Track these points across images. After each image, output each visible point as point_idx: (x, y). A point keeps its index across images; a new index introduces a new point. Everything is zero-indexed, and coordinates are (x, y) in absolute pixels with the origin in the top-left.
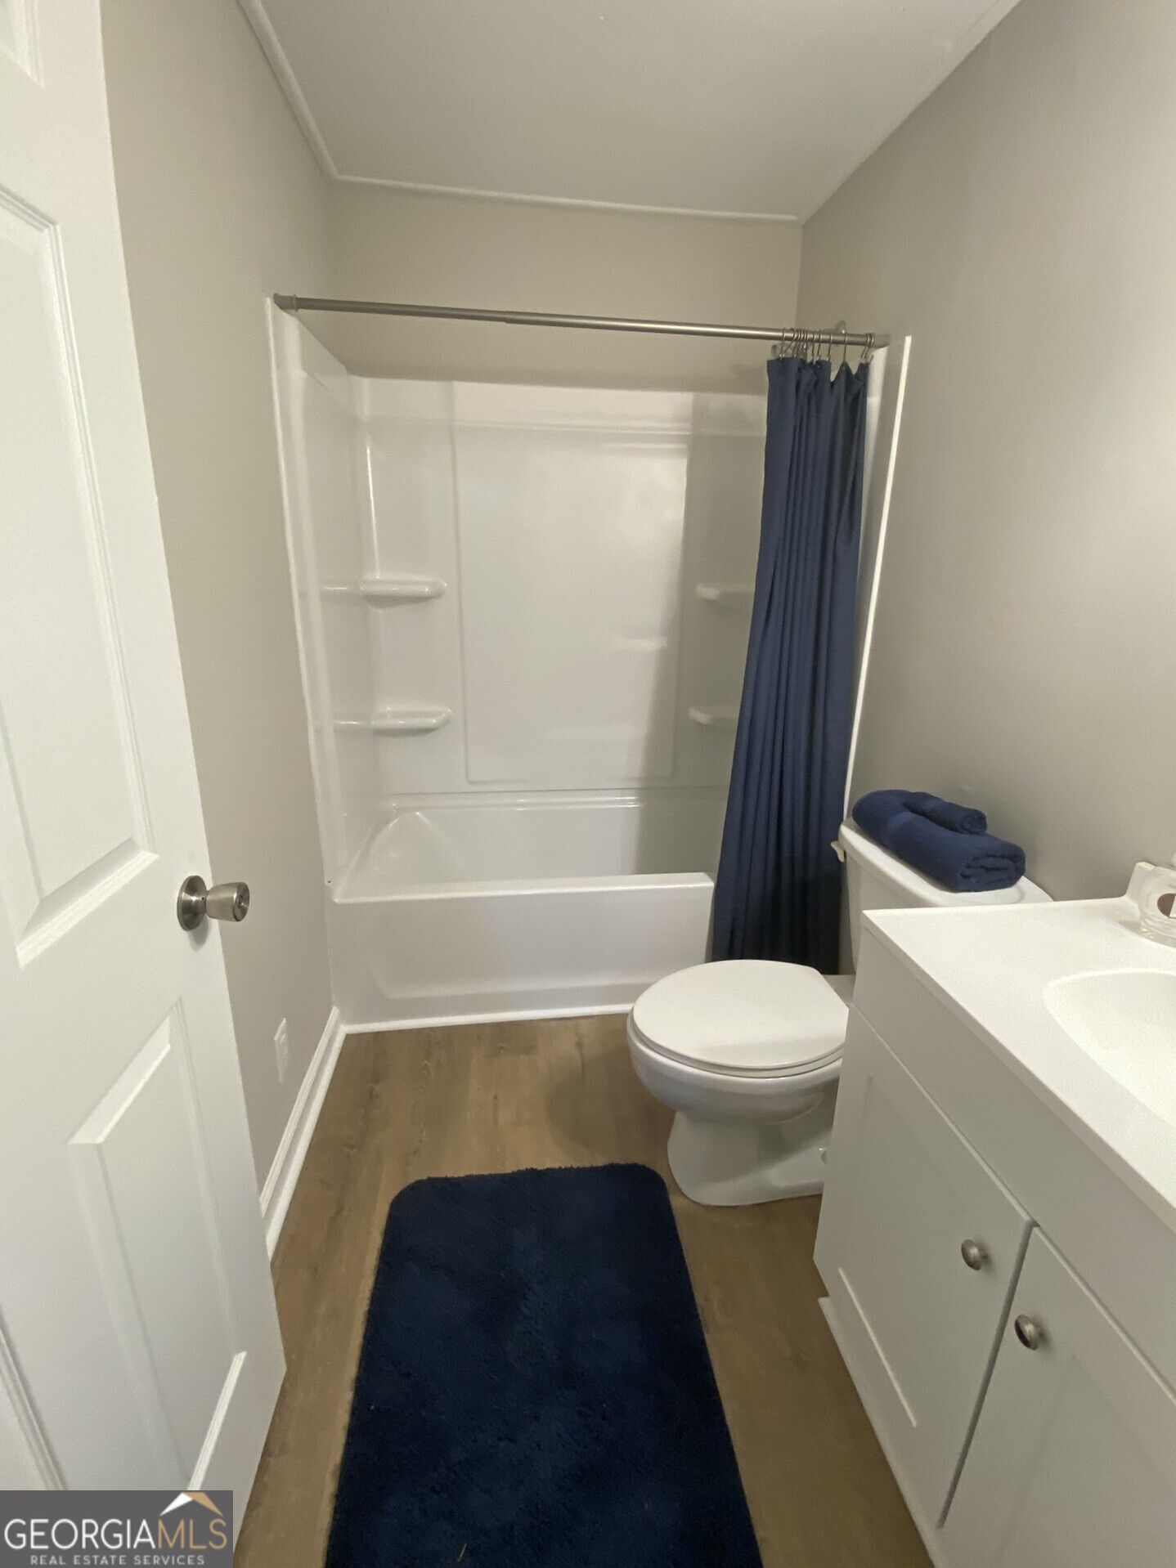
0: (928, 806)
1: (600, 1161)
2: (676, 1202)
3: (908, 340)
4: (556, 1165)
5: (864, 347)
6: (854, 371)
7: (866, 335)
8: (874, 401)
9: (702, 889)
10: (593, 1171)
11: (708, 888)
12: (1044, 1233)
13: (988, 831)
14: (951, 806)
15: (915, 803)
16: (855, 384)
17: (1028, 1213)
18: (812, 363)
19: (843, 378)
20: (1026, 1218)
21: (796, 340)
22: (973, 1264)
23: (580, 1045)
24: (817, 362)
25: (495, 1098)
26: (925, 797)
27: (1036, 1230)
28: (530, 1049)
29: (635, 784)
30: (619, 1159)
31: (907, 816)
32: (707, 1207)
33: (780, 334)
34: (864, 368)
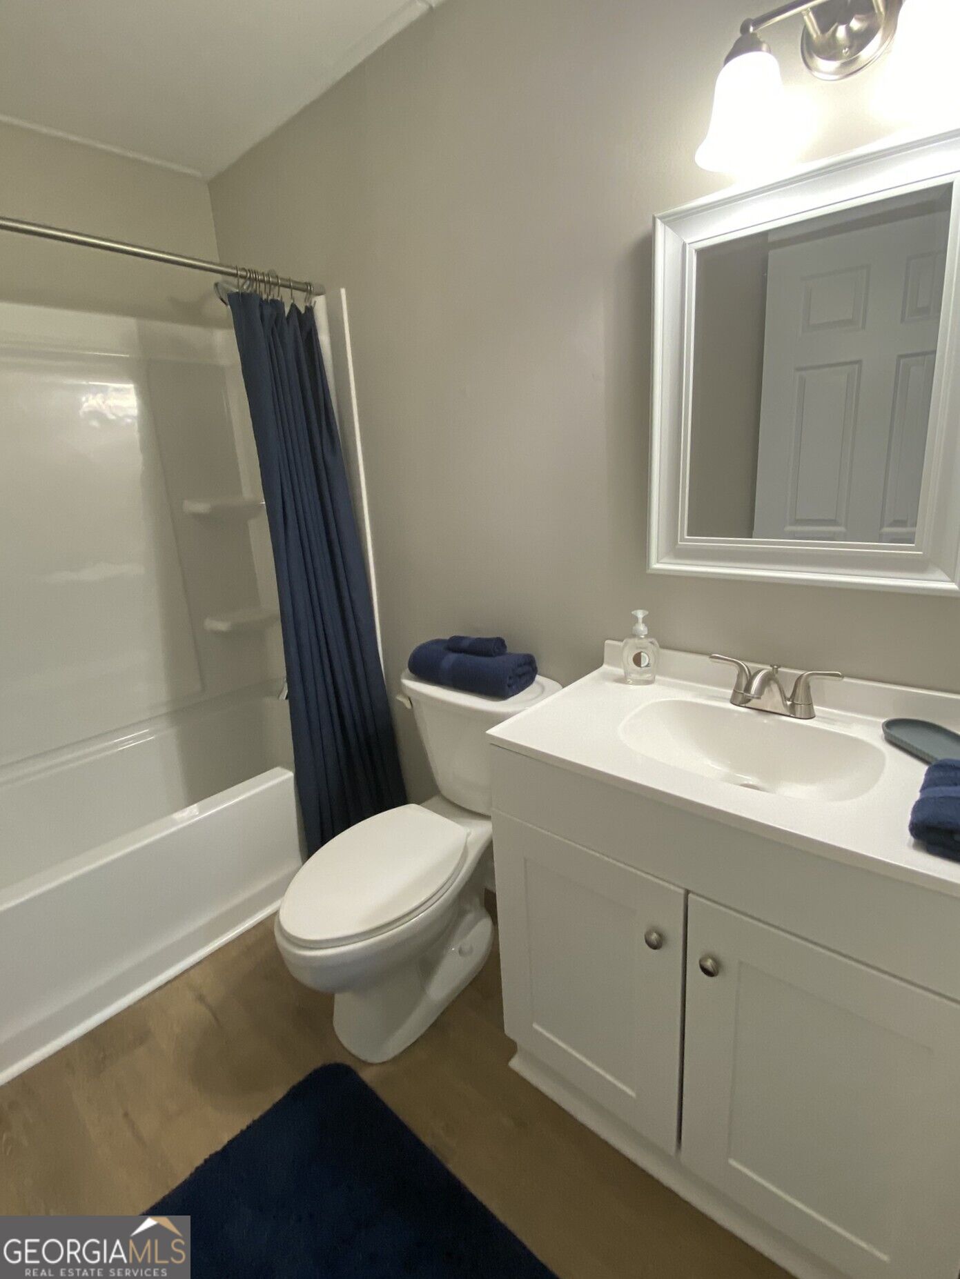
0: (465, 644)
1: (279, 1093)
2: (367, 1076)
3: (343, 291)
4: (236, 1132)
5: (305, 293)
6: (302, 310)
7: (306, 284)
8: (324, 338)
9: (283, 782)
10: (278, 1108)
11: (288, 780)
12: (698, 895)
13: (508, 650)
14: (480, 640)
15: (455, 645)
16: (306, 321)
17: (681, 888)
18: (266, 300)
19: (295, 315)
20: (682, 892)
21: (250, 278)
22: (655, 947)
23: (201, 998)
24: (271, 300)
25: (126, 1115)
26: (460, 639)
27: (690, 895)
28: (143, 1037)
29: (163, 710)
30: (298, 1077)
31: (452, 657)
32: (395, 1060)
33: (235, 271)
34: (310, 310)
